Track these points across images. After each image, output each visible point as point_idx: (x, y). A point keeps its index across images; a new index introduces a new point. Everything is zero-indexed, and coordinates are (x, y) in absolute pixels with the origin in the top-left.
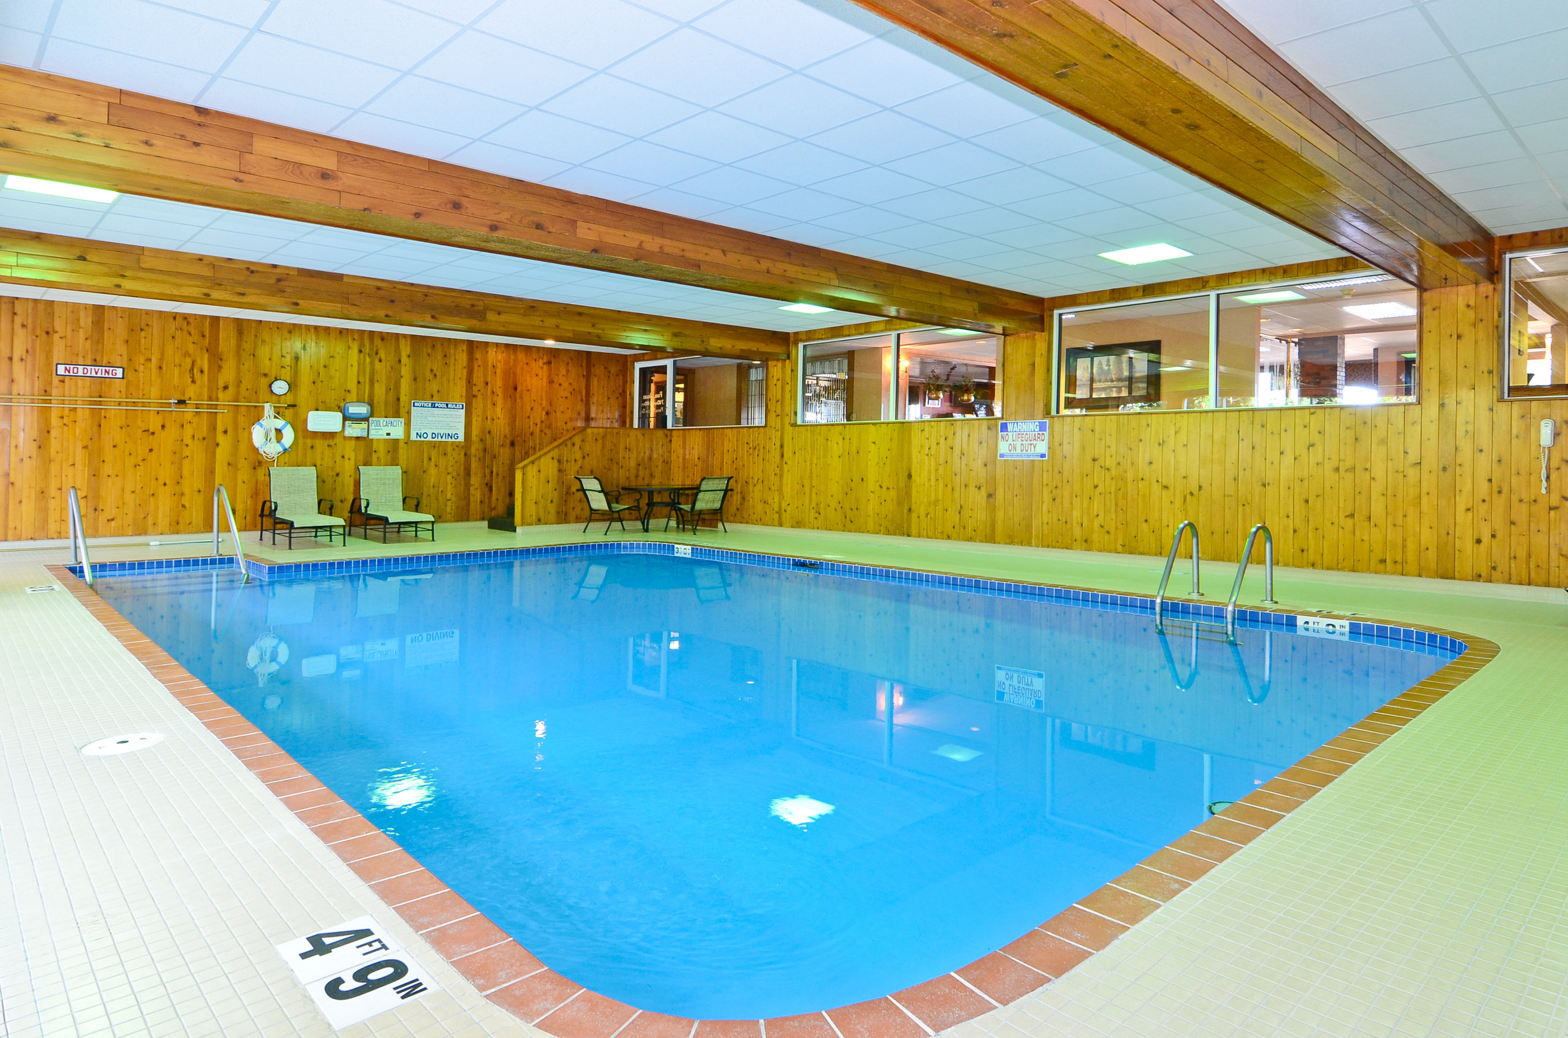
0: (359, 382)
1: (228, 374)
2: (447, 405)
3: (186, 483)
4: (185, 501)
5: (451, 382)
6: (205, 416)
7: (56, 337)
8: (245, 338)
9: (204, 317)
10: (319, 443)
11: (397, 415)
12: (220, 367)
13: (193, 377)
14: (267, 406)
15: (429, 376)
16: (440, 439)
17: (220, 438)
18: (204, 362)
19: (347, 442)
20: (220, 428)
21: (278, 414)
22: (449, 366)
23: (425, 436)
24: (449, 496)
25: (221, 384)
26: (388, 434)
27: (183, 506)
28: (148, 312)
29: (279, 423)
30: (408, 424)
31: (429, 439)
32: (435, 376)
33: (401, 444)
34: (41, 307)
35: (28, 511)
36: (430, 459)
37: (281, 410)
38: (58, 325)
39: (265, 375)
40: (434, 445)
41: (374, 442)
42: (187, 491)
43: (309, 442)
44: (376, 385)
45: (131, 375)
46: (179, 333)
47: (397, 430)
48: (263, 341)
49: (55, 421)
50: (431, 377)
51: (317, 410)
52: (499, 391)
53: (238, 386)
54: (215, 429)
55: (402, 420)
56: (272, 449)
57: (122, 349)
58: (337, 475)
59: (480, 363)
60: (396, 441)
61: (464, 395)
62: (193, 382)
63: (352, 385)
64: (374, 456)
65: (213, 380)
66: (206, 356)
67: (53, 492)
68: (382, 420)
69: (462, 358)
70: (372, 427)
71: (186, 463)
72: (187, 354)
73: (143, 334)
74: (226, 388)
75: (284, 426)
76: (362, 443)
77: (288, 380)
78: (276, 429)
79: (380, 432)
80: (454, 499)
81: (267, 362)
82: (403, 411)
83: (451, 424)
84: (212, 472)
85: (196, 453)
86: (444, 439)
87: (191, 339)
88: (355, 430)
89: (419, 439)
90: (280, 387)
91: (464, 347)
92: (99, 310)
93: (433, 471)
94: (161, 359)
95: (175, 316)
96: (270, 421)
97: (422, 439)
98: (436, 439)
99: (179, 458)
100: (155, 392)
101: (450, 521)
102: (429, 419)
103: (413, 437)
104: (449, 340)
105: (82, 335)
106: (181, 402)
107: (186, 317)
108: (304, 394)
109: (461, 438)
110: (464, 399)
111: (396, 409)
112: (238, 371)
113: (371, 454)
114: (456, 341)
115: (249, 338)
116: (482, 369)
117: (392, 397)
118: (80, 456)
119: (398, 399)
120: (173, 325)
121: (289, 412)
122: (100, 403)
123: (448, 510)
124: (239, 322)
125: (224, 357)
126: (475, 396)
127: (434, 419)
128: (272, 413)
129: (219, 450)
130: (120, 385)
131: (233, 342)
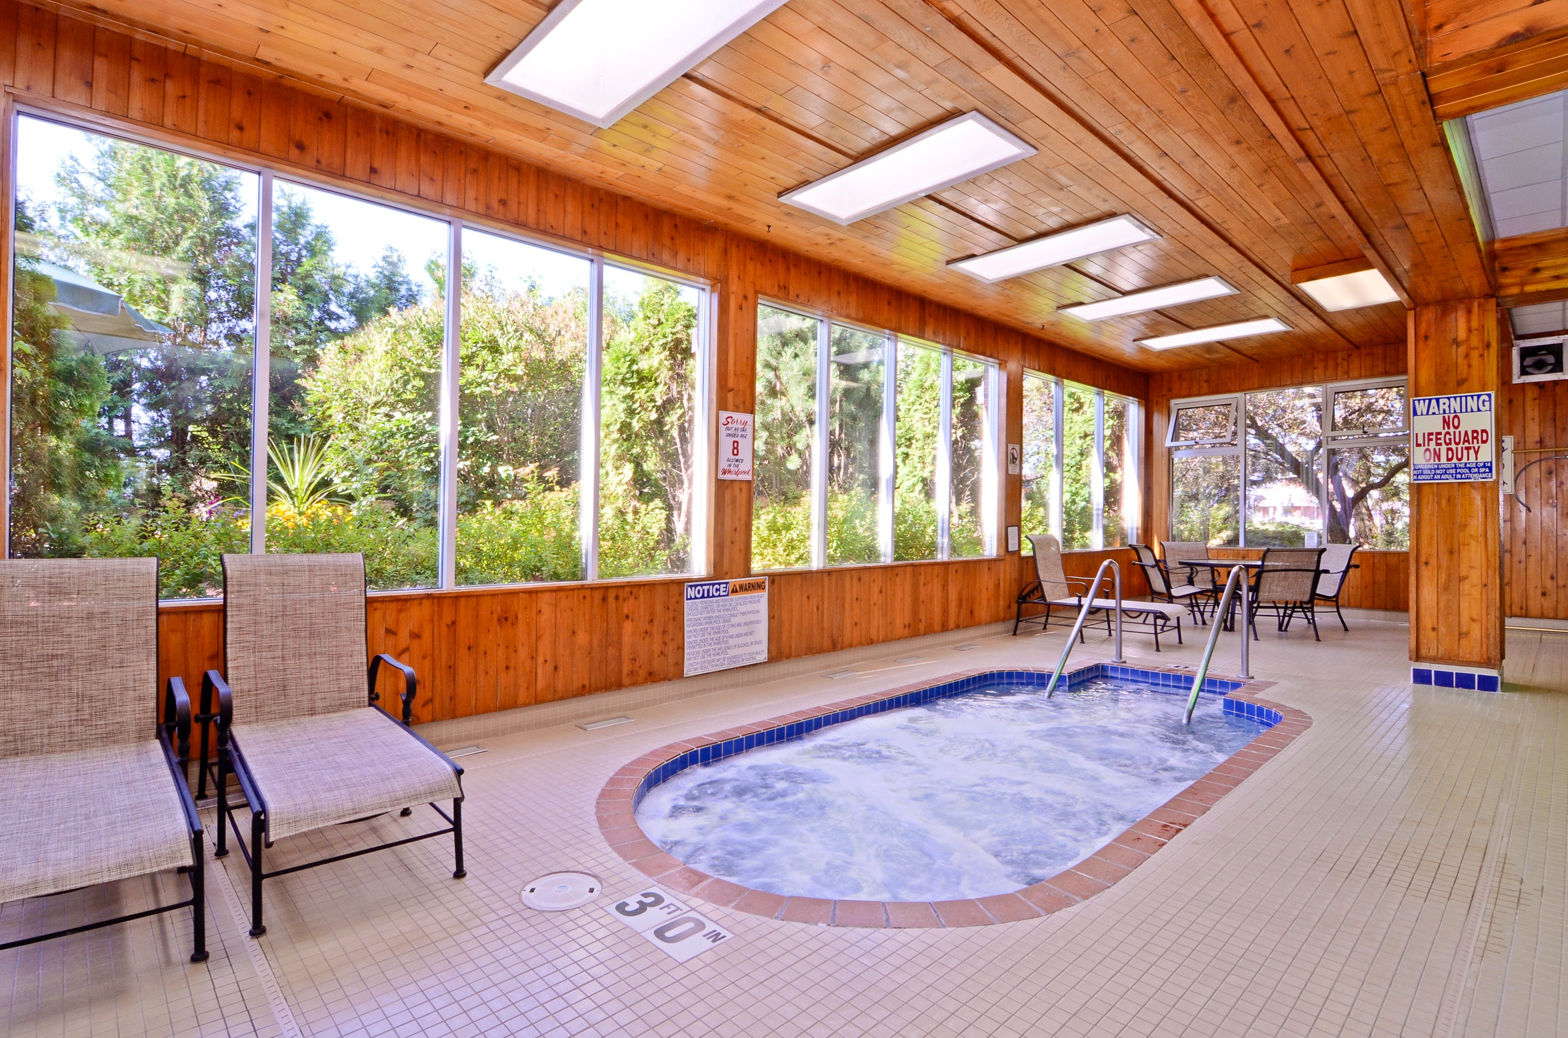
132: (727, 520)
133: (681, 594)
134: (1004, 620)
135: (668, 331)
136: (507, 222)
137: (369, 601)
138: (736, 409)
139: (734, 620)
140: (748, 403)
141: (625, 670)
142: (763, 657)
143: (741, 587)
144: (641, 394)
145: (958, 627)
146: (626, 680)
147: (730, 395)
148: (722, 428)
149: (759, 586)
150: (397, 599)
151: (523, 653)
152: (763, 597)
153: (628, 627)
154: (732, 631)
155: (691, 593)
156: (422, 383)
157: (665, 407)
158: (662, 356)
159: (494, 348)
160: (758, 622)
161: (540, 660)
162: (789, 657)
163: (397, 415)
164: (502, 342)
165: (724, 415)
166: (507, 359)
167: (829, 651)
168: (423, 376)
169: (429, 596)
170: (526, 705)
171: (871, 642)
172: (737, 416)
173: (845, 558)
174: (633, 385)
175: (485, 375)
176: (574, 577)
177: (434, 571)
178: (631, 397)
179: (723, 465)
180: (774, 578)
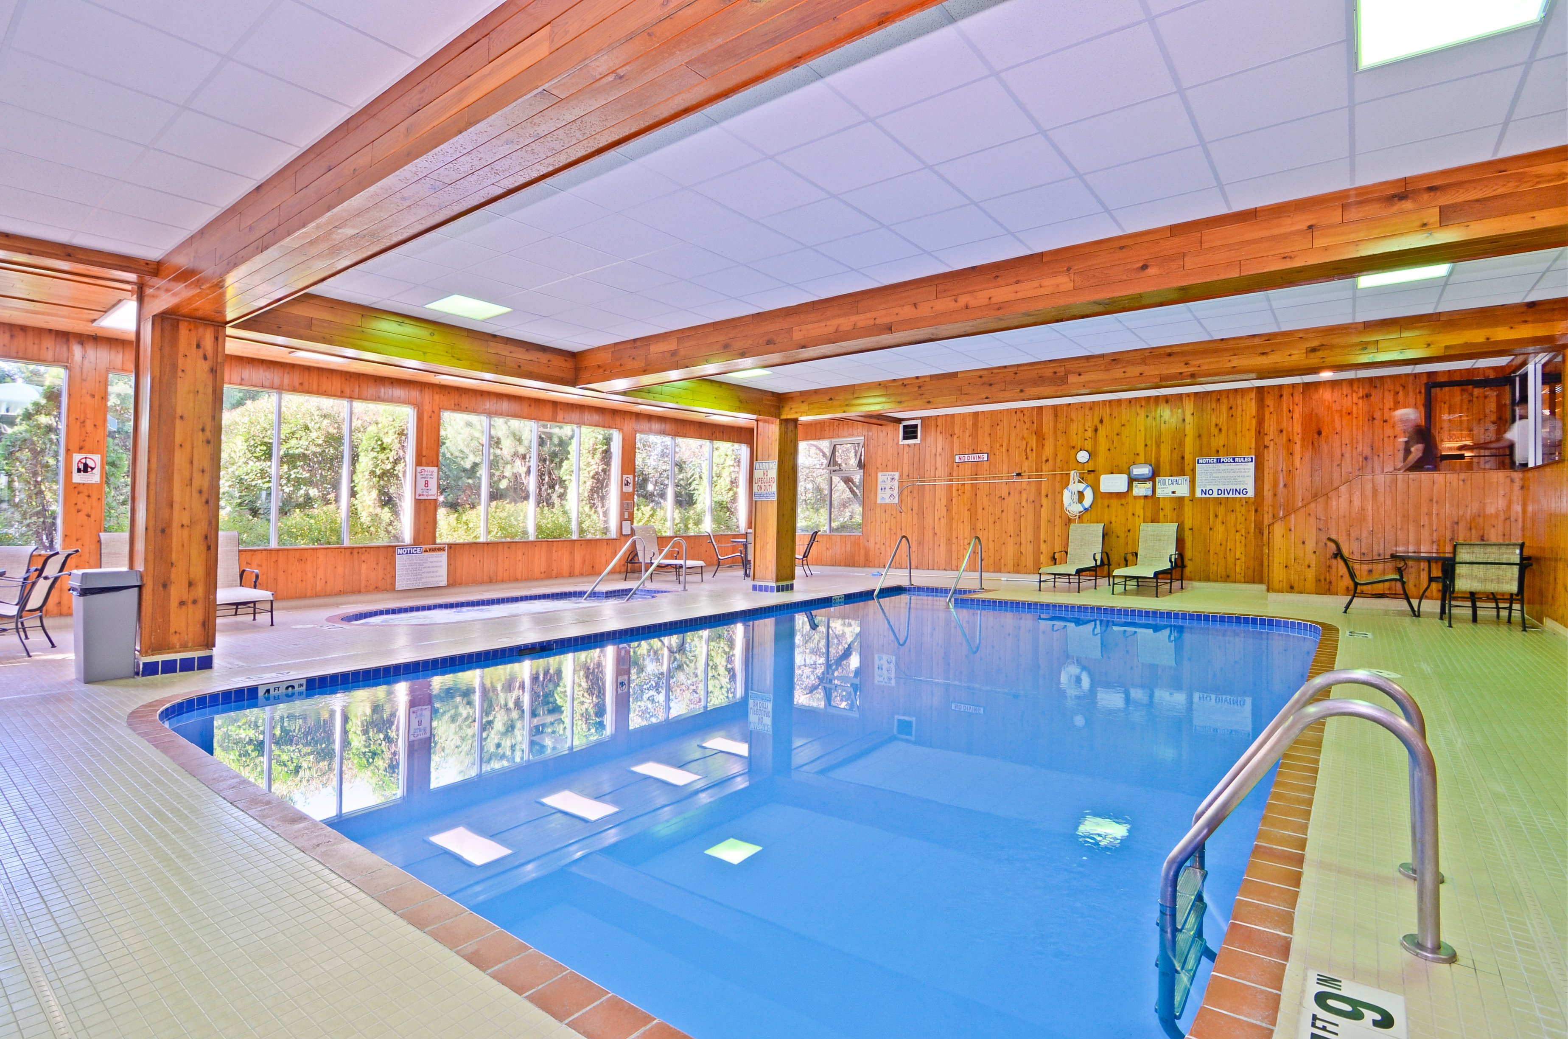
0: (1146, 445)
1: (1048, 451)
2: (1234, 459)
3: (1023, 534)
4: (1023, 549)
5: (1239, 435)
6: (1034, 484)
7: (955, 437)
8: (1059, 419)
9: (1033, 408)
10: (1115, 503)
11: (1182, 473)
12: (1043, 445)
13: (1026, 455)
14: (1072, 473)
15: (1214, 431)
16: (1226, 495)
17: (1044, 501)
18: (1033, 443)
19: (1138, 501)
20: (1043, 493)
21: (1082, 479)
22: (1236, 419)
23: (1211, 492)
24: (1238, 555)
25: (1044, 459)
26: (1174, 492)
27: (1021, 553)
28: (1001, 411)
29: (1081, 487)
30: (1193, 482)
31: (1215, 495)
32: (1220, 430)
33: (1187, 502)
34: (948, 419)
35: (941, 552)
36: (1216, 516)
37: (1085, 475)
38: (957, 430)
39: (1073, 447)
40: (1219, 502)
41: (1161, 500)
42: (1023, 542)
43: (1106, 502)
44: (1162, 446)
45: (992, 457)
46: (1018, 423)
47: (1182, 488)
48: (1072, 420)
49: (955, 493)
50: (1216, 432)
51: (1112, 473)
52: (1298, 439)
53: (1055, 459)
54: (1040, 493)
55: (1187, 477)
56: (1075, 509)
57: (987, 440)
58: (1129, 531)
59: (1272, 410)
60: (1181, 499)
61: (1253, 446)
62: (1027, 458)
63: (1140, 449)
64: (1162, 513)
65: (1039, 455)
66: (1035, 437)
67: (954, 540)
68: (1167, 479)
69: (1250, 406)
70: (1158, 486)
71: (1023, 519)
72: (1023, 438)
73: (998, 427)
74: (1047, 461)
75: (1085, 489)
76: (1150, 501)
77: (1090, 450)
78: (1079, 492)
79: (1166, 491)
80: (1243, 559)
81: (1075, 437)
82: (1188, 469)
83: (1239, 479)
84: (1039, 527)
85: (1028, 511)
86: (1231, 495)
87: (1026, 426)
88: (1141, 489)
89: (1204, 496)
90: (1083, 457)
91: (1253, 395)
92: (976, 414)
93: (1220, 528)
94: (1008, 445)
95: (1016, 411)
96: (1075, 486)
97: (1208, 496)
98: (1222, 496)
99: (1019, 517)
100: (1005, 468)
101: (1240, 582)
102: (1214, 475)
103: (1198, 494)
104: (1236, 390)
105: (967, 433)
106: (1019, 475)
107: (1022, 411)
108: (1101, 459)
109: (1251, 493)
110: (1253, 451)
111: (1181, 468)
112: (1056, 447)
113: (1158, 512)
114: (1243, 391)
115: (1062, 419)
116: (1274, 416)
117: (1176, 456)
118: (967, 514)
119: (1183, 458)
120: (1015, 418)
121: (1091, 477)
122: (976, 479)
123: (1238, 569)
124: (1055, 407)
125: (1046, 437)
126: (1266, 447)
127: (1220, 475)
128: (1077, 479)
129: (1043, 510)
130: (986, 465)
131: (1052, 424)
132: (422, 518)
133: (394, 552)
134: (620, 572)
135: (396, 425)
136: (303, 392)
137: (240, 551)
138: (428, 465)
139: (425, 565)
140: (435, 462)
141: (363, 586)
142: (444, 583)
143: (430, 550)
144: (382, 456)
145: (582, 575)
146: (362, 590)
147: (424, 459)
148: (418, 475)
149: (442, 549)
150: (251, 551)
151: (310, 575)
152: (444, 556)
153: (364, 566)
154: (424, 570)
155: (400, 551)
156: (265, 448)
157: (396, 462)
158: (394, 437)
159: (307, 428)
160: (441, 566)
161: (318, 578)
162: (460, 584)
163: (251, 463)
164: (310, 426)
165: (419, 468)
166: (314, 435)
167: (487, 583)
168: (266, 444)
169: (265, 550)
170: (311, 597)
171: (516, 580)
172: (427, 468)
173: (505, 537)
174: (378, 452)
175: (301, 442)
176: (338, 543)
177: (268, 540)
178: (376, 458)
179: (419, 491)
180: (450, 546)
